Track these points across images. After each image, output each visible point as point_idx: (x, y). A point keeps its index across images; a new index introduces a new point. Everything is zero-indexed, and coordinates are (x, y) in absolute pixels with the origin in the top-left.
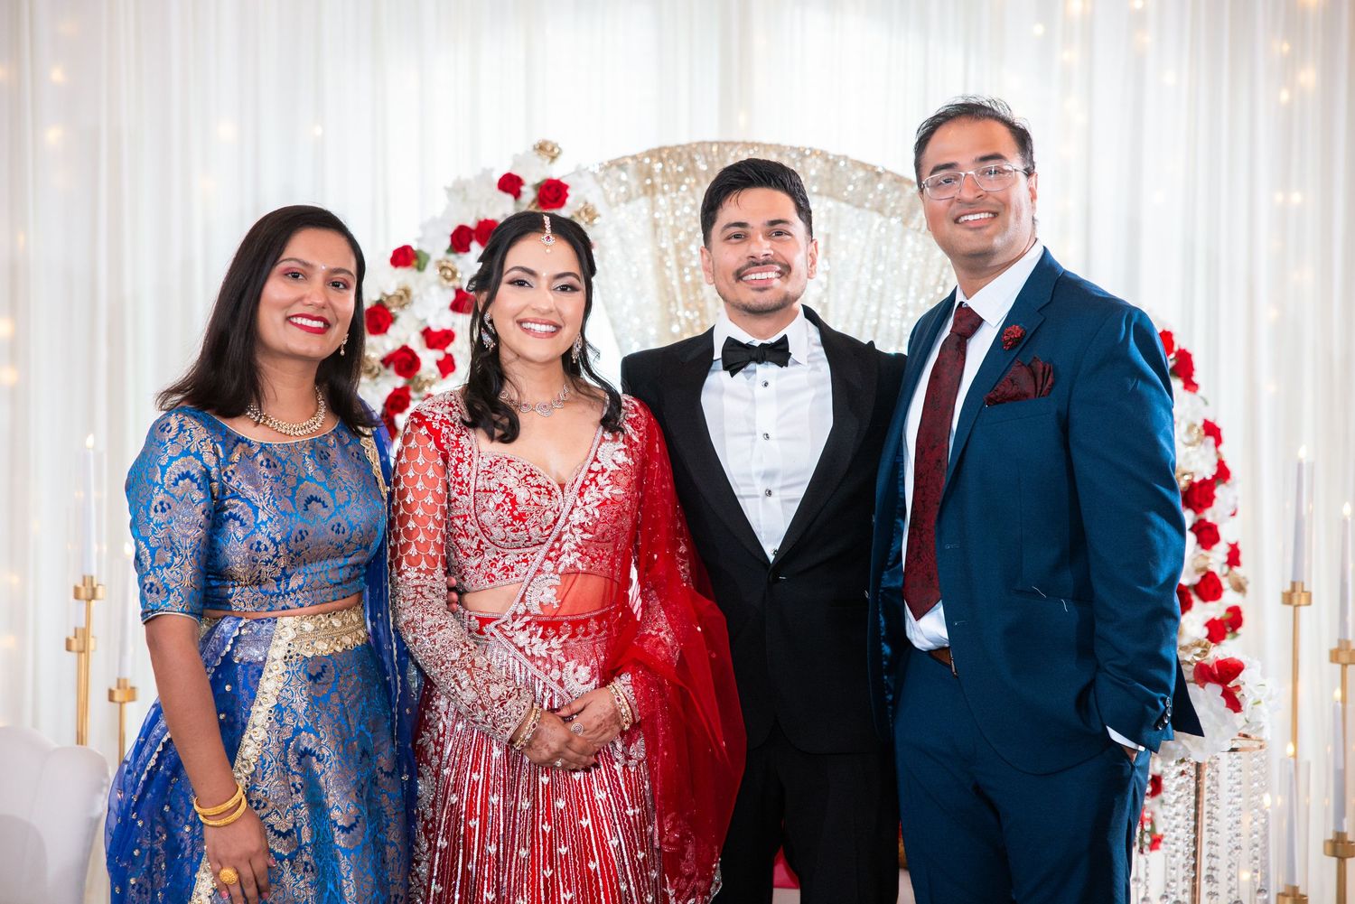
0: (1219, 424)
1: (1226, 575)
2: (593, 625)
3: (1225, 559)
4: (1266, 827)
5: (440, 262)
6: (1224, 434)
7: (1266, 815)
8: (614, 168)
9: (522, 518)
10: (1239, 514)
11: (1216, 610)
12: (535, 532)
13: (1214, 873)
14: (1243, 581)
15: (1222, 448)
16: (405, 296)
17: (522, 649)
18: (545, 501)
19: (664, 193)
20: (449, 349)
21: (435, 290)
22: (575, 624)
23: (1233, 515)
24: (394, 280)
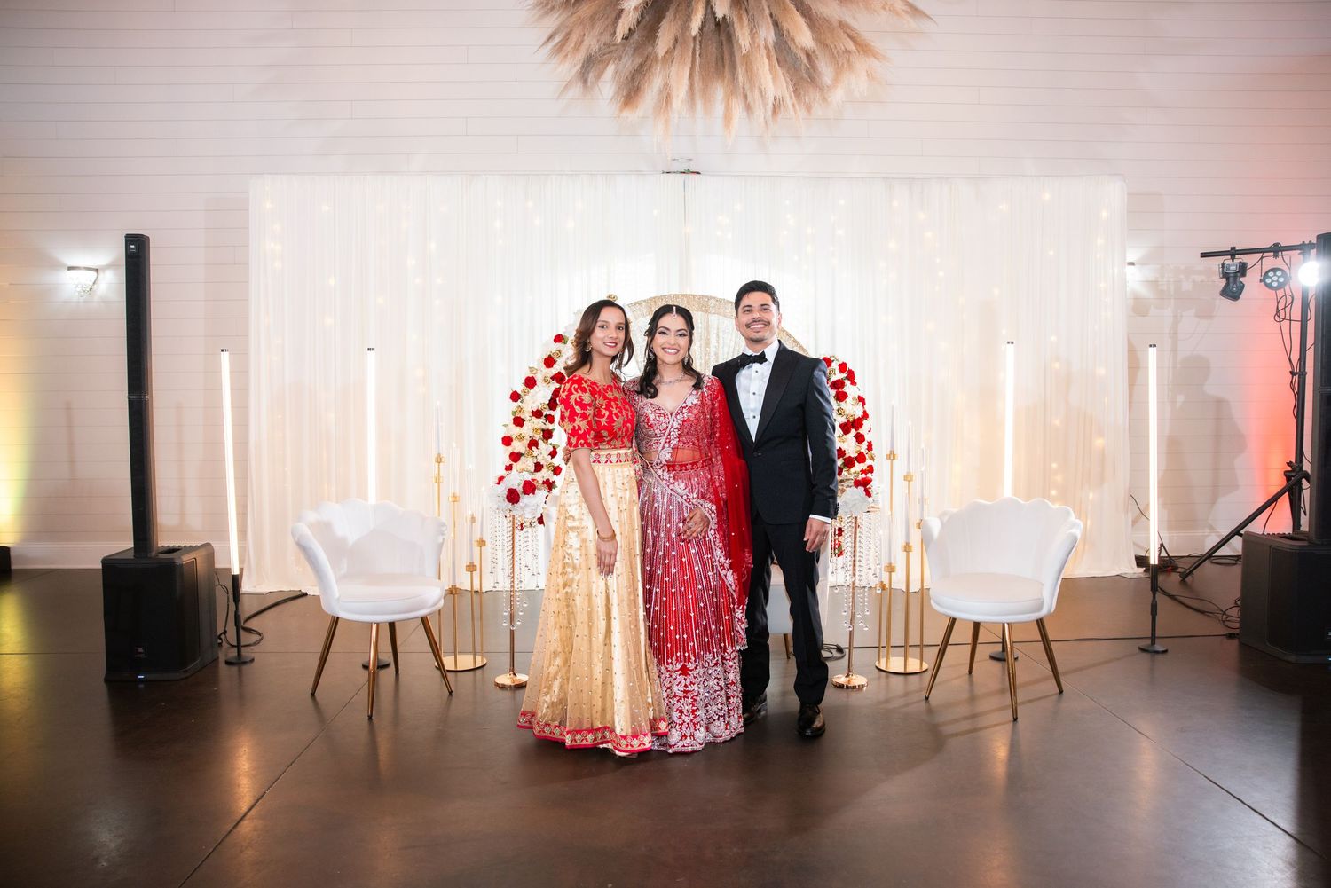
0: (864, 397)
1: (867, 453)
2: (689, 466)
3: (867, 447)
6: (866, 400)
9: (651, 426)
10: (872, 430)
11: (863, 466)
12: (657, 431)
14: (873, 456)
15: (865, 406)
16: (559, 353)
17: (660, 476)
18: (662, 419)
22: (681, 466)
23: (869, 431)
24: (554, 347)
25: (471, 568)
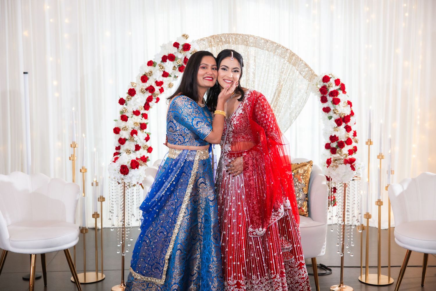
0: (351, 102)
1: (353, 139)
3: (353, 135)
4: (361, 199)
5: (160, 64)
6: (353, 104)
7: (361, 196)
8: (202, 41)
10: (356, 124)
11: (350, 147)
13: (349, 210)
14: (357, 140)
15: (352, 108)
16: (151, 73)
19: (214, 47)
20: (162, 86)
21: (158, 71)
23: (355, 124)
24: (148, 69)
25: (96, 215)
